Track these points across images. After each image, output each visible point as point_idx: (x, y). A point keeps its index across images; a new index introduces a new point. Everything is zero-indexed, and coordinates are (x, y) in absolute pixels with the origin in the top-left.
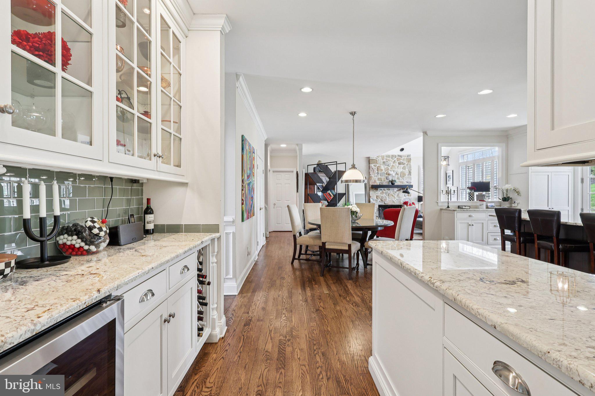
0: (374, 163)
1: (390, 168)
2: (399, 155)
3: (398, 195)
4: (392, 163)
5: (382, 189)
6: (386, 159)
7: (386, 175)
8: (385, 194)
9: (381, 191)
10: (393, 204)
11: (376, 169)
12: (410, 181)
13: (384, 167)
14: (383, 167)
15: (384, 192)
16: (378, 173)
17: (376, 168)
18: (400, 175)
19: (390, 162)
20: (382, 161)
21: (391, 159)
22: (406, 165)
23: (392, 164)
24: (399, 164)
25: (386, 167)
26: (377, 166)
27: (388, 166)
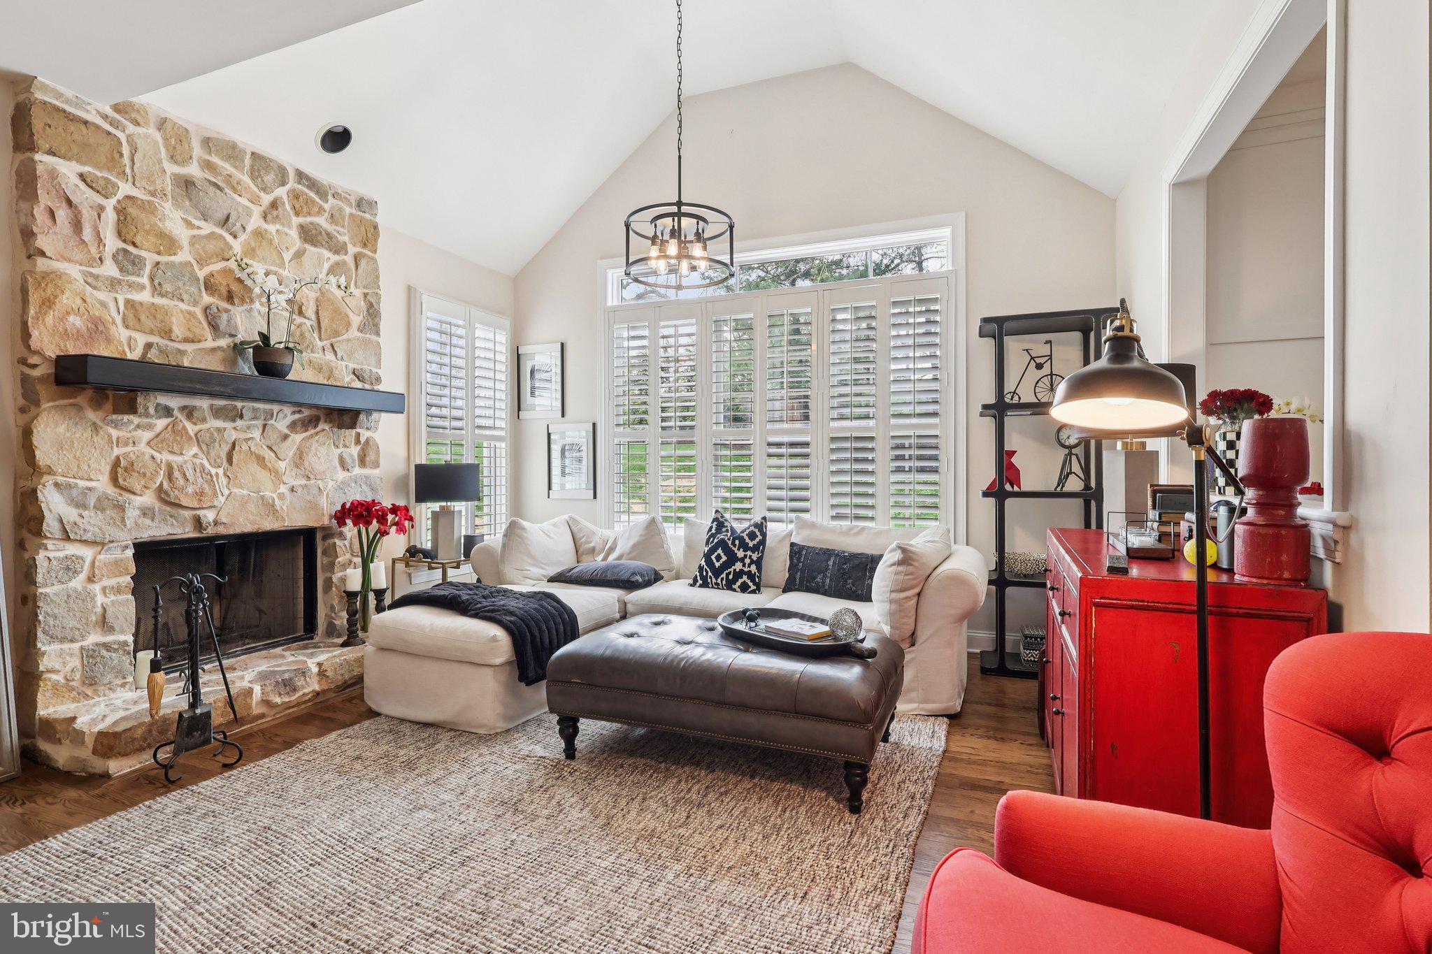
0: (88, 153)
1: (237, 247)
2: (308, 178)
3: (300, 455)
4: (257, 211)
5: (174, 402)
6: (207, 165)
7: (207, 299)
8: (195, 450)
9: (161, 423)
10: (269, 525)
11: (110, 216)
12: (374, 370)
14: (173, 219)
15: (191, 429)
16: (128, 262)
17: (110, 204)
18: (313, 317)
19: (245, 201)
20: (168, 168)
21: (246, 179)
22: (349, 259)
23: (255, 222)
24: (309, 235)
25: (207, 228)
26: (120, 195)
27: (224, 224)
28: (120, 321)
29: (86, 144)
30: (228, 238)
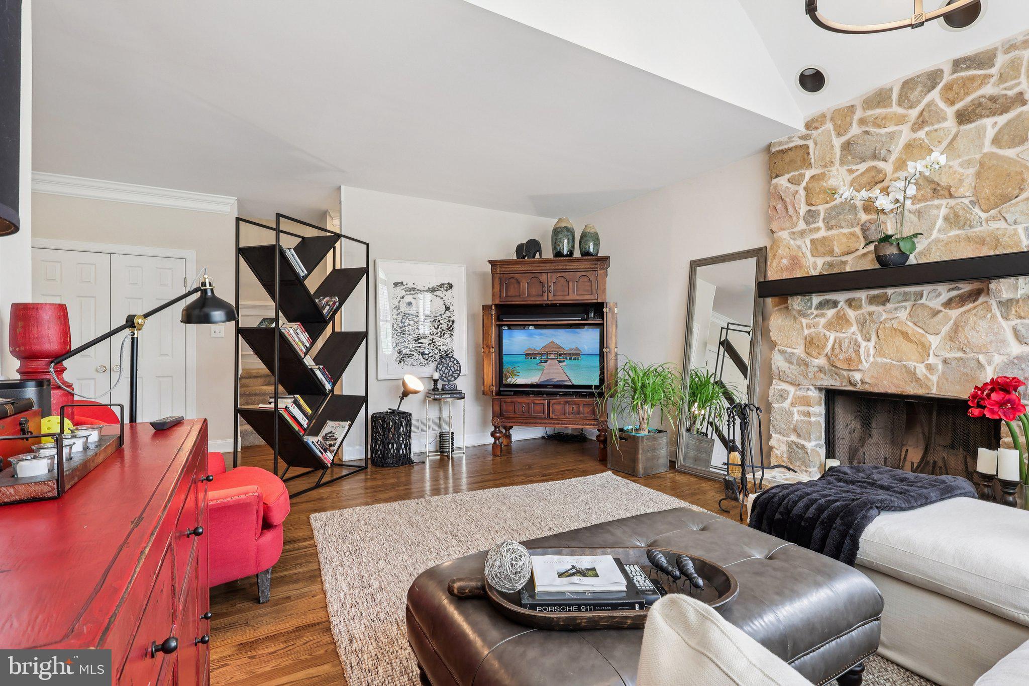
0: (792, 165)
1: (887, 167)
2: (966, 60)
3: (956, 328)
4: (905, 129)
5: (841, 297)
6: (862, 122)
7: (864, 217)
8: (853, 329)
9: (830, 313)
11: (802, 193)
13: (851, 171)
14: (839, 175)
15: (851, 314)
16: (811, 217)
17: (801, 187)
19: (891, 128)
20: (837, 142)
21: (896, 109)
23: (904, 138)
24: (964, 116)
25: (863, 167)
26: (807, 179)
27: (875, 157)
28: (808, 254)
29: (791, 161)
30: (881, 165)
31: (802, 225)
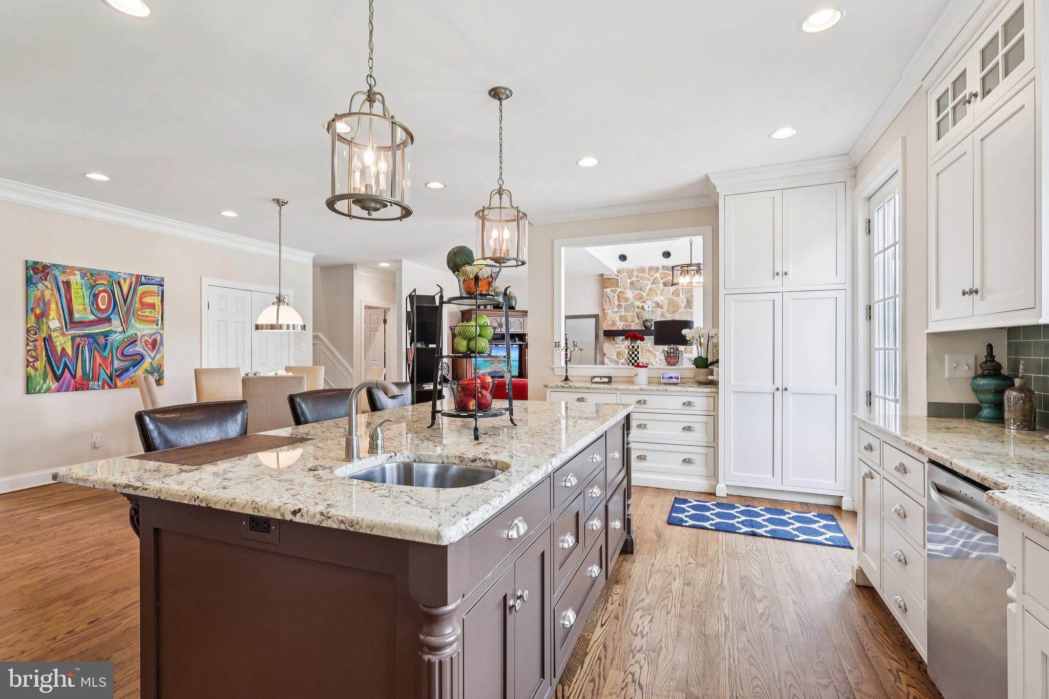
0: (611, 285)
1: (644, 294)
2: (663, 267)
4: (649, 283)
6: (637, 276)
7: (637, 310)
11: (616, 296)
13: (633, 293)
14: (629, 294)
16: (619, 306)
18: (667, 308)
19: (645, 281)
20: (628, 281)
21: (647, 275)
23: (650, 286)
24: (665, 284)
25: (637, 292)
26: (618, 292)
27: (641, 290)
28: (618, 321)
29: (612, 284)
30: (642, 293)
31: (616, 309)
